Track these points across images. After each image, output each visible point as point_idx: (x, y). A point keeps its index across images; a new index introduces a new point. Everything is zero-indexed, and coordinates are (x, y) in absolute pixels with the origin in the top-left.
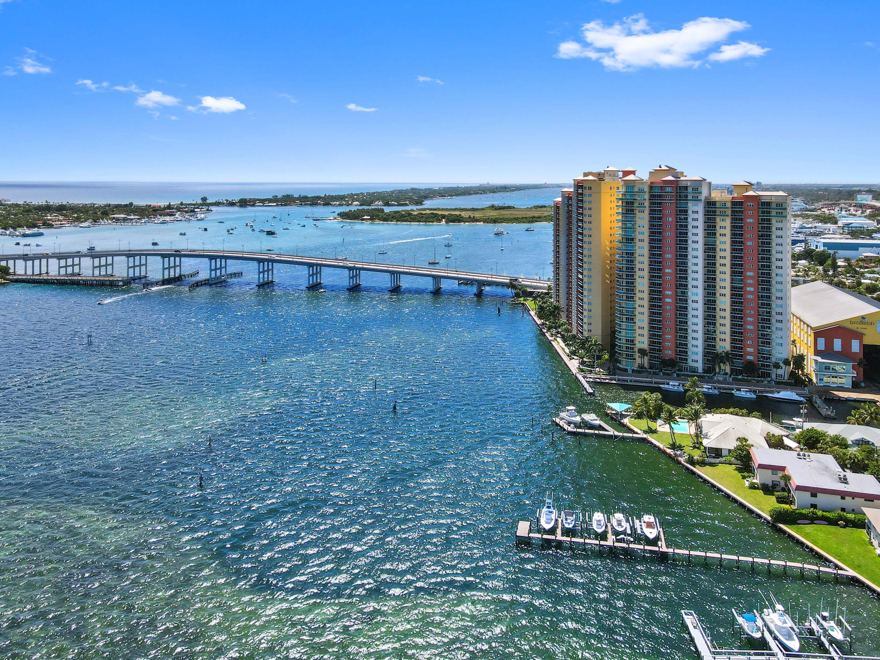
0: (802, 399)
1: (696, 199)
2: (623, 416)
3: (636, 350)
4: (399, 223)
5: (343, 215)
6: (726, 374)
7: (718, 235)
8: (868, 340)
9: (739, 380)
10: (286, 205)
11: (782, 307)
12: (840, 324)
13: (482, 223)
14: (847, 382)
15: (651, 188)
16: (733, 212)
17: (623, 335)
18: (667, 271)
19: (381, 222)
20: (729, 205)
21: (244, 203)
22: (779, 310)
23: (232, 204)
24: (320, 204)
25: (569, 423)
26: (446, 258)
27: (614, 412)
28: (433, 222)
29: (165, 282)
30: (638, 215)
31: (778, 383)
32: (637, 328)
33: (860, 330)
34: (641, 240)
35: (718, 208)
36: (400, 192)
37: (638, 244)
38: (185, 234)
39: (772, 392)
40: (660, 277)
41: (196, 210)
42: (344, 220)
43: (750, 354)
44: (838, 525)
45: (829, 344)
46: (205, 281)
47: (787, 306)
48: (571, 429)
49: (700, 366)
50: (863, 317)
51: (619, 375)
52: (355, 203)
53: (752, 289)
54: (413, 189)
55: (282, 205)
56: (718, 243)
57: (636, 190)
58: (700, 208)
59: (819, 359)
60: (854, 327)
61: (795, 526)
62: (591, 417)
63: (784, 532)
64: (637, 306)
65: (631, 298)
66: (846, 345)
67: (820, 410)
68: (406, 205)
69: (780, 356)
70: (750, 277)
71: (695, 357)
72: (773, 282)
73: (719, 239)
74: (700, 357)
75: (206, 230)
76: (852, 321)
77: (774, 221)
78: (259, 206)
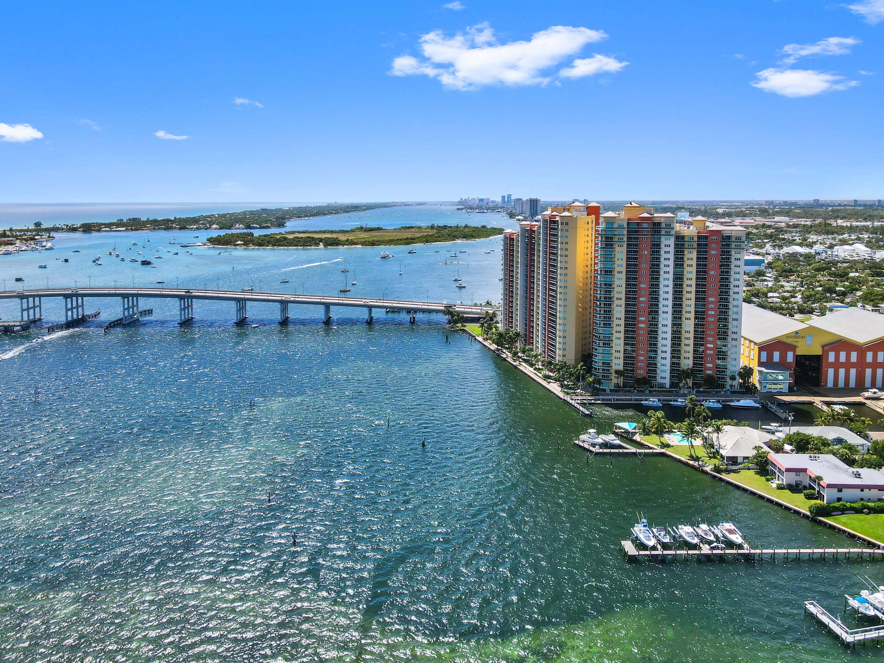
0: (758, 405)
1: (668, 234)
2: (634, 434)
3: (613, 371)
4: (275, 247)
5: (212, 241)
6: (690, 388)
7: (685, 266)
8: (799, 352)
9: (701, 392)
10: (136, 229)
11: (737, 327)
12: (780, 339)
13: (360, 246)
14: (785, 387)
15: (628, 224)
16: (698, 245)
17: (598, 359)
18: (641, 299)
19: (257, 247)
20: (696, 239)
21: (87, 228)
22: (735, 330)
23: (73, 230)
24: (175, 228)
25: (594, 445)
26: (353, 284)
27: (623, 431)
28: (310, 246)
29: (69, 325)
30: (617, 249)
31: (734, 393)
32: (613, 351)
33: (794, 343)
34: (619, 272)
35: (687, 241)
36: (252, 213)
37: (617, 275)
38: (45, 267)
39: (732, 401)
40: (635, 305)
41: (37, 237)
42: (216, 246)
43: (709, 369)
44: (863, 513)
45: (770, 356)
46: (117, 321)
47: (739, 327)
48: (597, 449)
49: (667, 382)
50: (797, 333)
51: (603, 395)
52: (215, 226)
53: (713, 313)
54: (264, 210)
55: (132, 230)
56: (685, 273)
57: (616, 226)
58: (672, 242)
59: (763, 369)
60: (789, 341)
61: (831, 518)
62: (611, 438)
63: (825, 524)
64: (614, 332)
65: (608, 325)
66: (783, 357)
67: (776, 413)
68: (268, 227)
69: (733, 369)
70: (711, 302)
71: (663, 375)
72: (731, 306)
73: (687, 269)
74: (667, 375)
75: (66, 261)
76: (788, 336)
77: (733, 253)
78: (106, 231)
